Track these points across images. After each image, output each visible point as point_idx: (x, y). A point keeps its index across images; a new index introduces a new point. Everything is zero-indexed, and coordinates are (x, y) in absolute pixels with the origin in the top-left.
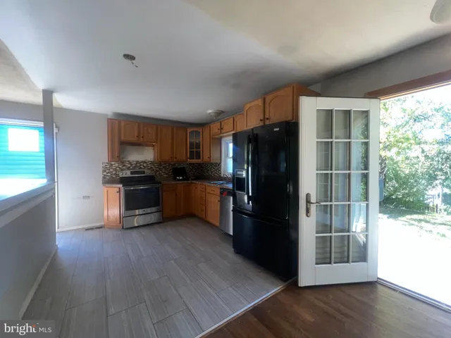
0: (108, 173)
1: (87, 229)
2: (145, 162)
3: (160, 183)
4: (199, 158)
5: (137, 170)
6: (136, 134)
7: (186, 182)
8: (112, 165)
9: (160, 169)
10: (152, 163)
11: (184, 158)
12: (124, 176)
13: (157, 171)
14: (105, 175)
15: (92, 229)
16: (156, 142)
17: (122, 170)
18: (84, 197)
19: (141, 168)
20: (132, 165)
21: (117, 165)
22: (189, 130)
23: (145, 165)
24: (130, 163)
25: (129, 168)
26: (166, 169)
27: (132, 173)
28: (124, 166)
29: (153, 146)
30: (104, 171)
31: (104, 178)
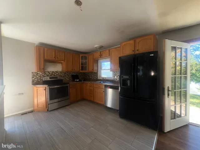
0: (36, 78)
1: (23, 114)
2: (57, 72)
3: (68, 83)
4: (87, 70)
5: (53, 76)
6: (54, 56)
7: (81, 82)
8: (38, 74)
9: (65, 75)
10: (61, 72)
11: (78, 70)
12: (46, 80)
13: (64, 77)
14: (33, 80)
15: (26, 113)
16: (64, 61)
17: (44, 77)
18: (20, 94)
19: (54, 75)
20: (50, 74)
21: (41, 74)
22: (81, 55)
23: (57, 74)
24: (49, 72)
25: (48, 76)
26: (68, 76)
27: (50, 78)
28: (45, 74)
29: (62, 63)
30: (33, 77)
31: (33, 81)
